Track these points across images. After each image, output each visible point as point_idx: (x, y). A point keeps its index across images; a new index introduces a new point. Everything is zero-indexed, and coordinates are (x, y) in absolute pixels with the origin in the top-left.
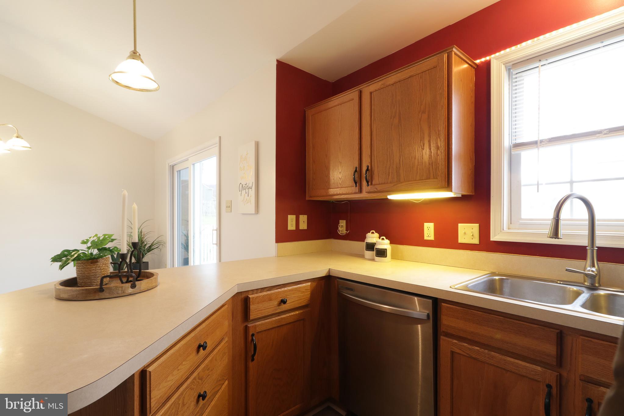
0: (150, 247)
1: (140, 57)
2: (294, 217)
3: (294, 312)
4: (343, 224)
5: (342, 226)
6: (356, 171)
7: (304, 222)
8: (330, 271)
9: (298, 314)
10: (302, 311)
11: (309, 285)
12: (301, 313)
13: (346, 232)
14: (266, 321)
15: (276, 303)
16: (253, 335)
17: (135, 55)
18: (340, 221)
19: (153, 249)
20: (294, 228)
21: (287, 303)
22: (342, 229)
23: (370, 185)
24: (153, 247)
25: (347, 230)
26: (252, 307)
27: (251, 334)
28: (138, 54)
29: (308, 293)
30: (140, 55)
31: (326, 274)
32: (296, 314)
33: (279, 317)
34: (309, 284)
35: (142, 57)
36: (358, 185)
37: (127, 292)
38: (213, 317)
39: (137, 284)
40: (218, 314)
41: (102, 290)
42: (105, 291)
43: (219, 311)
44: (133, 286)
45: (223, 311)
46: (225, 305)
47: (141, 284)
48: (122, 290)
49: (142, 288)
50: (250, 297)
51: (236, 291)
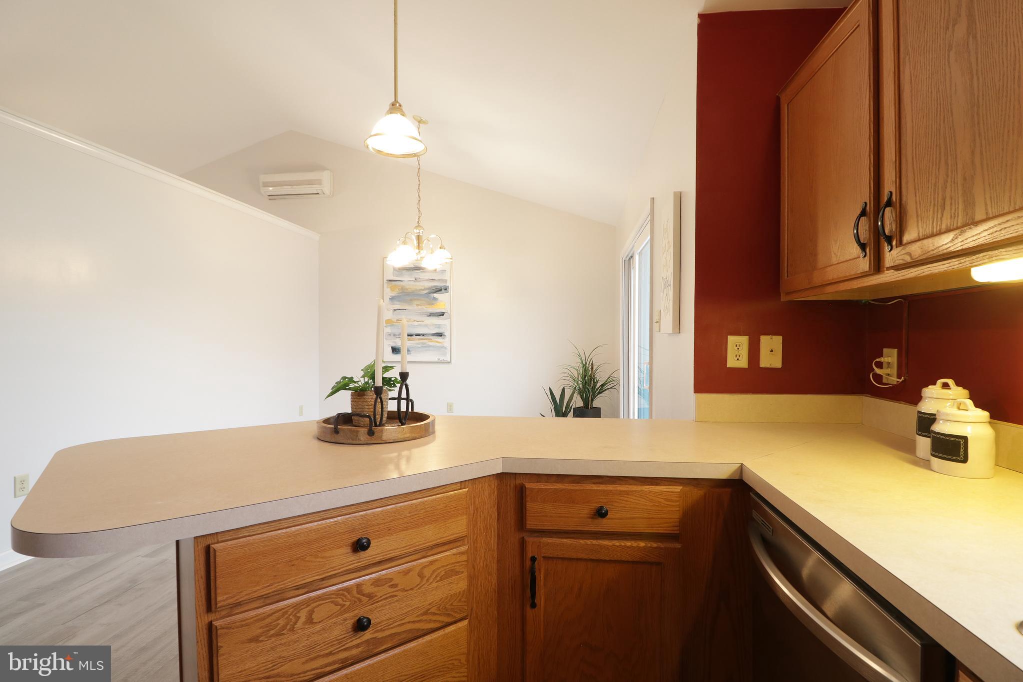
0: (603, 385)
1: (402, 109)
2: (744, 340)
3: (633, 542)
4: (890, 356)
5: (889, 363)
6: (863, 213)
7: (772, 351)
8: (743, 471)
9: (644, 548)
10: (655, 545)
11: (676, 490)
12: (650, 547)
13: (898, 380)
14: (565, 540)
15: (585, 510)
16: (533, 559)
17: (395, 107)
18: (886, 351)
19: (606, 390)
20: (743, 363)
21: (608, 516)
22: (888, 371)
23: (894, 247)
24: (605, 387)
25: (899, 377)
26: (530, 506)
27: (529, 555)
28: (398, 105)
29: (674, 509)
30: (400, 106)
31: (730, 476)
32: (638, 548)
33: (594, 542)
34: (678, 489)
35: (404, 108)
36: (868, 251)
37: (362, 439)
38: (410, 502)
39: (375, 431)
40: (427, 501)
41: (336, 431)
42: (340, 432)
43: (434, 497)
44: (371, 433)
45: (447, 497)
46: (460, 489)
47: (382, 431)
48: (357, 436)
49: (384, 438)
50: (527, 487)
51: (499, 470)
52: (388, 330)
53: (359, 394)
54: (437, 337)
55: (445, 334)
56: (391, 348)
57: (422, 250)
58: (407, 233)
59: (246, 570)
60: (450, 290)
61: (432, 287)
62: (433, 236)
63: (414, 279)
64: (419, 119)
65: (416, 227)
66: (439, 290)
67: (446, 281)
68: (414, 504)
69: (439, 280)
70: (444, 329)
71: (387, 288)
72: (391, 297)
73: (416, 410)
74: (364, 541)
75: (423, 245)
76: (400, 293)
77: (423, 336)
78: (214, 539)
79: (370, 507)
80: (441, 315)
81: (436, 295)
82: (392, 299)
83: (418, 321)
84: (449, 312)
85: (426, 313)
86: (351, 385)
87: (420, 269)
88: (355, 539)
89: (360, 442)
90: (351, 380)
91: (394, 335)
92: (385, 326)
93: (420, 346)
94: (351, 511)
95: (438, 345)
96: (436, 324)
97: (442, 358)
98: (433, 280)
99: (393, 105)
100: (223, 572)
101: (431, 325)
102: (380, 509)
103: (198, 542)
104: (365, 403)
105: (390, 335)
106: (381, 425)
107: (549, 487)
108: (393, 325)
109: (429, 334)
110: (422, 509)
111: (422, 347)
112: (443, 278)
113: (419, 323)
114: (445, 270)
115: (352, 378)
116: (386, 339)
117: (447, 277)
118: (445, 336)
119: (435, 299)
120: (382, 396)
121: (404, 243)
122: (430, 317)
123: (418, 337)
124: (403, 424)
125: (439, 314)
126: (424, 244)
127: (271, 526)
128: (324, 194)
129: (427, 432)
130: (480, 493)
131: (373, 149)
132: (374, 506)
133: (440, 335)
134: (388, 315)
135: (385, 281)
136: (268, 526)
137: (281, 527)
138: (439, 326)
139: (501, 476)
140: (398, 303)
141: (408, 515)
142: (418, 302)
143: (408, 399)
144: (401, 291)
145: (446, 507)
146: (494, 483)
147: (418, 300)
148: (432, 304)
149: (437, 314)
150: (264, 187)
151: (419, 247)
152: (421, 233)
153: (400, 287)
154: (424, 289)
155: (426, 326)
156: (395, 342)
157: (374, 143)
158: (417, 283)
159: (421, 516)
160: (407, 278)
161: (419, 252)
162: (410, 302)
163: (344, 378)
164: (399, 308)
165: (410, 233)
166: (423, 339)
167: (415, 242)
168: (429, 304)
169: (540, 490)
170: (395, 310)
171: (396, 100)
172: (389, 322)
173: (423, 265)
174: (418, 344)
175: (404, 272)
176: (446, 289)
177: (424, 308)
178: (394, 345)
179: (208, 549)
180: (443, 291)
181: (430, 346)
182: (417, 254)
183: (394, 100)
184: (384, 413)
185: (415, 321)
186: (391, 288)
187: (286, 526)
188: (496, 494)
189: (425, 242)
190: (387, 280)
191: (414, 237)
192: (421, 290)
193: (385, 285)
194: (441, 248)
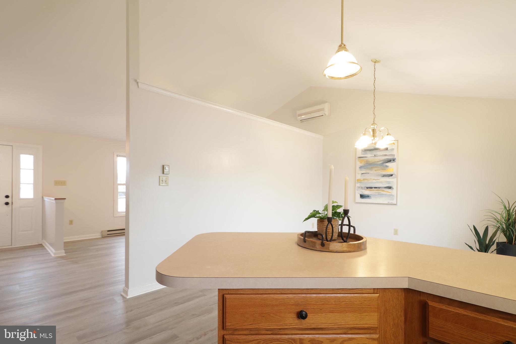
1: (346, 48)
17: (342, 47)
30: (345, 46)
37: (318, 247)
38: (335, 295)
39: (325, 244)
40: (348, 297)
41: (305, 241)
42: (306, 242)
43: (352, 295)
44: (323, 245)
45: (362, 297)
46: (374, 293)
47: (329, 245)
48: (315, 245)
49: (331, 249)
50: (429, 304)
51: (405, 285)
52: (358, 185)
53: (321, 220)
54: (387, 189)
55: (393, 187)
56: (360, 195)
57: (376, 137)
58: (366, 129)
59: (240, 313)
60: (396, 161)
61: (385, 159)
62: (383, 128)
63: (374, 156)
64: (375, 61)
65: (372, 125)
66: (390, 161)
67: (394, 155)
68: (338, 297)
69: (390, 155)
70: (392, 184)
71: (358, 161)
72: (360, 167)
73: (357, 233)
74: (304, 313)
75: (377, 135)
76: (365, 164)
77: (379, 188)
78: (227, 292)
79: (309, 292)
80: (390, 176)
81: (387, 164)
82: (361, 167)
83: (376, 180)
84: (396, 174)
85: (381, 175)
86: (317, 215)
87: (377, 150)
88: (299, 310)
89: (316, 249)
90: (318, 212)
91: (362, 188)
92: (357, 183)
93: (377, 194)
94: (298, 292)
95: (389, 193)
96: (388, 182)
97: (390, 202)
98: (385, 155)
99: (340, 46)
100: (229, 311)
101: (384, 182)
102: (315, 295)
103: (219, 292)
104: (324, 226)
105: (359, 188)
106: (331, 240)
107: (450, 310)
108: (361, 182)
109: (383, 187)
110: (344, 301)
111: (378, 195)
112: (392, 154)
113: (377, 181)
114: (394, 149)
115: (318, 211)
116: (357, 190)
117: (395, 152)
118: (393, 188)
119: (387, 166)
120: (332, 223)
121: (364, 134)
122: (383, 177)
123: (376, 189)
124: (345, 242)
125: (389, 175)
126: (377, 133)
127: (254, 291)
128: (325, 115)
129: (361, 248)
130: (389, 299)
131: (329, 76)
132: (312, 292)
133: (390, 188)
134: (359, 177)
135: (357, 158)
136: (252, 291)
137: (259, 293)
138: (389, 182)
139: (407, 291)
140: (364, 170)
141: (334, 303)
142: (376, 169)
143: (349, 225)
144: (365, 163)
145: (361, 304)
146: (402, 296)
147: (376, 167)
148: (385, 169)
149: (388, 175)
150: (299, 116)
151: (374, 136)
152: (375, 127)
153: (365, 161)
154: (380, 161)
155: (381, 182)
156: (362, 192)
157: (328, 72)
158: (376, 158)
159: (343, 306)
160: (369, 156)
161: (374, 139)
162: (371, 169)
163: (314, 211)
164: (364, 173)
165: (368, 128)
166: (379, 190)
167: (372, 133)
168: (383, 169)
169: (441, 310)
170: (362, 174)
171: (342, 43)
172: (359, 181)
173: (377, 146)
174: (376, 193)
175: (368, 152)
176: (394, 160)
177: (380, 172)
178: (361, 193)
179: (223, 296)
180: (392, 161)
181: (383, 194)
182: (372, 140)
183: (341, 43)
184: (334, 233)
185: (374, 179)
186: (360, 161)
187: (261, 293)
188: (403, 302)
189: (378, 132)
190: (358, 157)
191: (371, 130)
192: (378, 161)
193: (357, 160)
194: (388, 135)
